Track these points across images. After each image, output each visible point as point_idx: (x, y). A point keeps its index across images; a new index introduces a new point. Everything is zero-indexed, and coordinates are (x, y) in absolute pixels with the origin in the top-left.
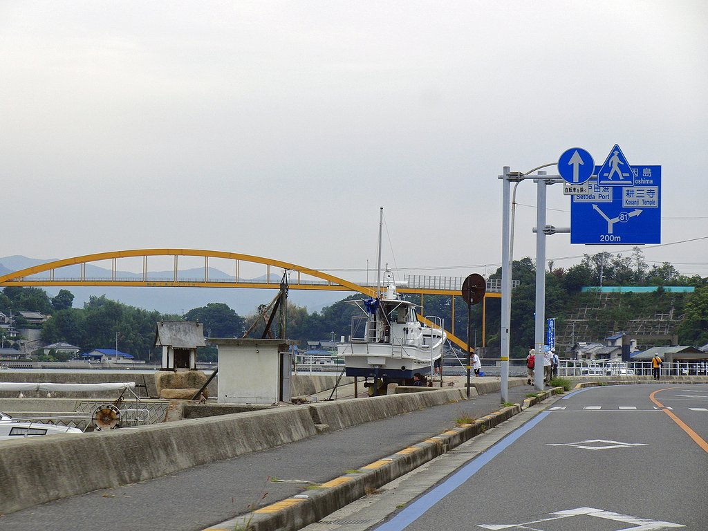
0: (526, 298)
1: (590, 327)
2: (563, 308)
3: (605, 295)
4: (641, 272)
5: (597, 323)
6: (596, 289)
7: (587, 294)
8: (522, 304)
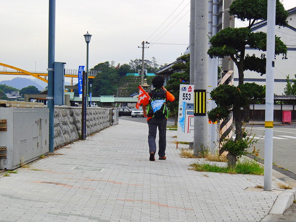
0: (101, 78)
1: (128, 91)
2: (118, 83)
3: (136, 77)
4: (156, 68)
5: (131, 89)
6: (132, 74)
7: (129, 76)
8: (100, 81)
